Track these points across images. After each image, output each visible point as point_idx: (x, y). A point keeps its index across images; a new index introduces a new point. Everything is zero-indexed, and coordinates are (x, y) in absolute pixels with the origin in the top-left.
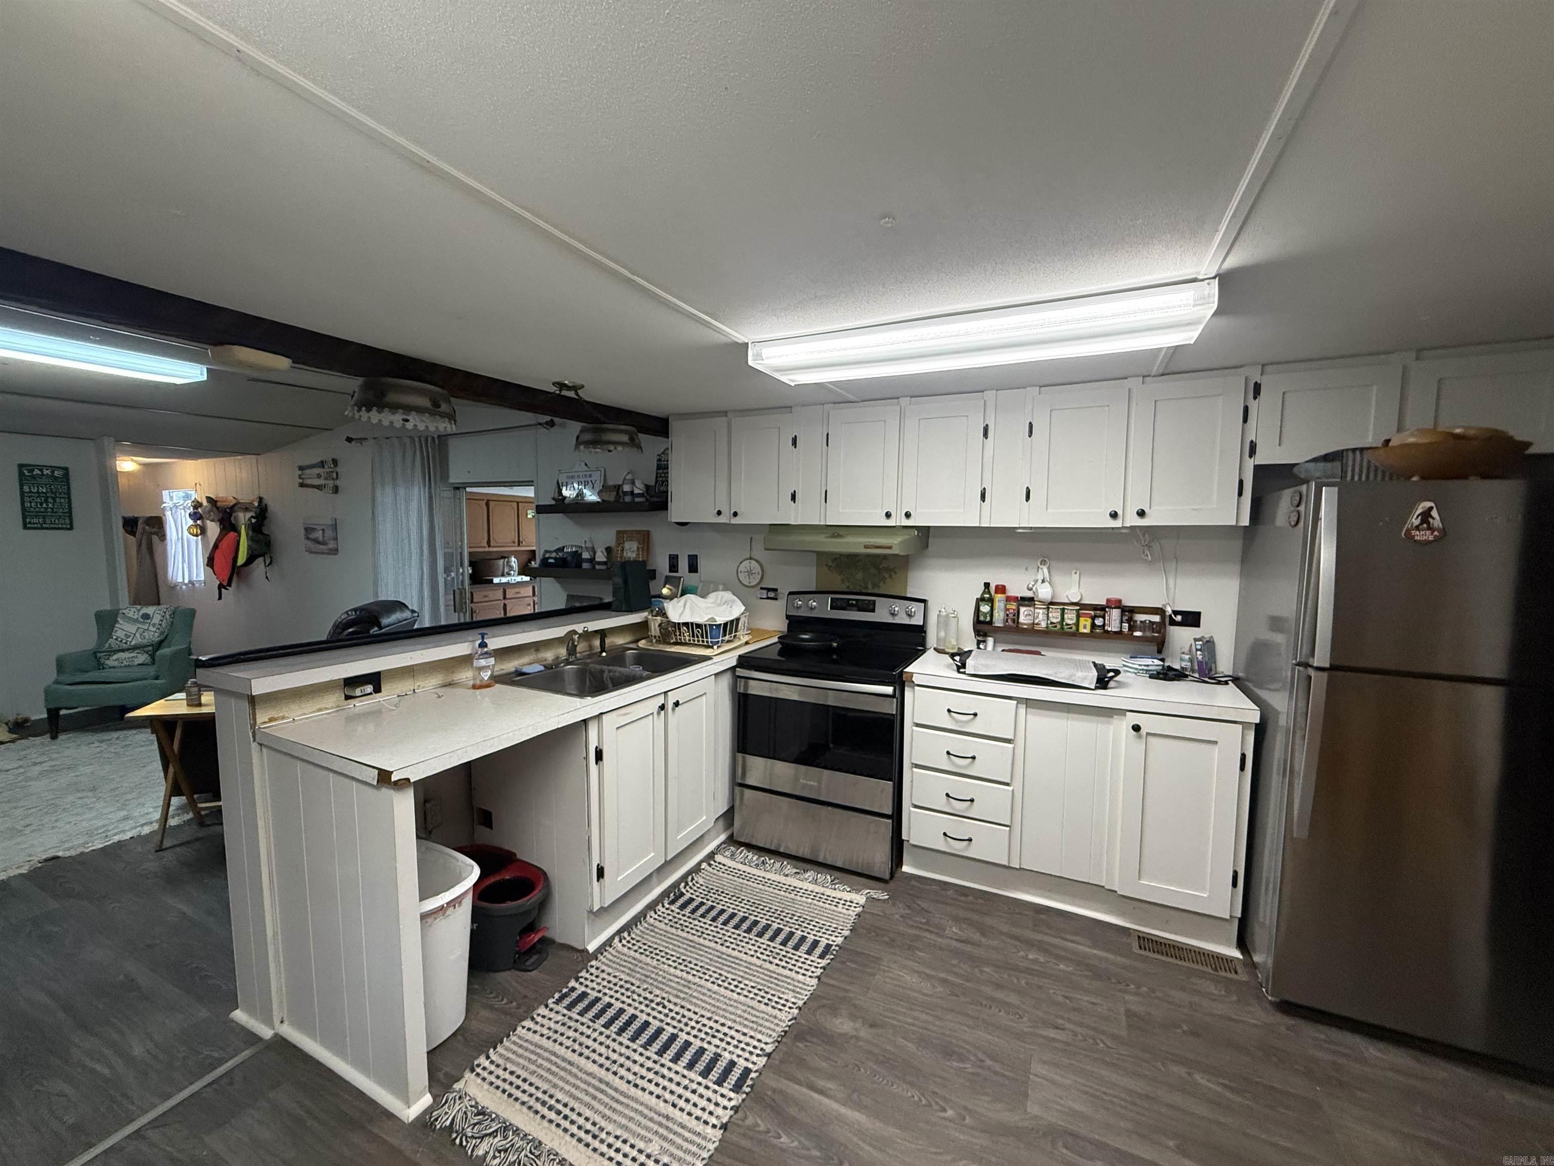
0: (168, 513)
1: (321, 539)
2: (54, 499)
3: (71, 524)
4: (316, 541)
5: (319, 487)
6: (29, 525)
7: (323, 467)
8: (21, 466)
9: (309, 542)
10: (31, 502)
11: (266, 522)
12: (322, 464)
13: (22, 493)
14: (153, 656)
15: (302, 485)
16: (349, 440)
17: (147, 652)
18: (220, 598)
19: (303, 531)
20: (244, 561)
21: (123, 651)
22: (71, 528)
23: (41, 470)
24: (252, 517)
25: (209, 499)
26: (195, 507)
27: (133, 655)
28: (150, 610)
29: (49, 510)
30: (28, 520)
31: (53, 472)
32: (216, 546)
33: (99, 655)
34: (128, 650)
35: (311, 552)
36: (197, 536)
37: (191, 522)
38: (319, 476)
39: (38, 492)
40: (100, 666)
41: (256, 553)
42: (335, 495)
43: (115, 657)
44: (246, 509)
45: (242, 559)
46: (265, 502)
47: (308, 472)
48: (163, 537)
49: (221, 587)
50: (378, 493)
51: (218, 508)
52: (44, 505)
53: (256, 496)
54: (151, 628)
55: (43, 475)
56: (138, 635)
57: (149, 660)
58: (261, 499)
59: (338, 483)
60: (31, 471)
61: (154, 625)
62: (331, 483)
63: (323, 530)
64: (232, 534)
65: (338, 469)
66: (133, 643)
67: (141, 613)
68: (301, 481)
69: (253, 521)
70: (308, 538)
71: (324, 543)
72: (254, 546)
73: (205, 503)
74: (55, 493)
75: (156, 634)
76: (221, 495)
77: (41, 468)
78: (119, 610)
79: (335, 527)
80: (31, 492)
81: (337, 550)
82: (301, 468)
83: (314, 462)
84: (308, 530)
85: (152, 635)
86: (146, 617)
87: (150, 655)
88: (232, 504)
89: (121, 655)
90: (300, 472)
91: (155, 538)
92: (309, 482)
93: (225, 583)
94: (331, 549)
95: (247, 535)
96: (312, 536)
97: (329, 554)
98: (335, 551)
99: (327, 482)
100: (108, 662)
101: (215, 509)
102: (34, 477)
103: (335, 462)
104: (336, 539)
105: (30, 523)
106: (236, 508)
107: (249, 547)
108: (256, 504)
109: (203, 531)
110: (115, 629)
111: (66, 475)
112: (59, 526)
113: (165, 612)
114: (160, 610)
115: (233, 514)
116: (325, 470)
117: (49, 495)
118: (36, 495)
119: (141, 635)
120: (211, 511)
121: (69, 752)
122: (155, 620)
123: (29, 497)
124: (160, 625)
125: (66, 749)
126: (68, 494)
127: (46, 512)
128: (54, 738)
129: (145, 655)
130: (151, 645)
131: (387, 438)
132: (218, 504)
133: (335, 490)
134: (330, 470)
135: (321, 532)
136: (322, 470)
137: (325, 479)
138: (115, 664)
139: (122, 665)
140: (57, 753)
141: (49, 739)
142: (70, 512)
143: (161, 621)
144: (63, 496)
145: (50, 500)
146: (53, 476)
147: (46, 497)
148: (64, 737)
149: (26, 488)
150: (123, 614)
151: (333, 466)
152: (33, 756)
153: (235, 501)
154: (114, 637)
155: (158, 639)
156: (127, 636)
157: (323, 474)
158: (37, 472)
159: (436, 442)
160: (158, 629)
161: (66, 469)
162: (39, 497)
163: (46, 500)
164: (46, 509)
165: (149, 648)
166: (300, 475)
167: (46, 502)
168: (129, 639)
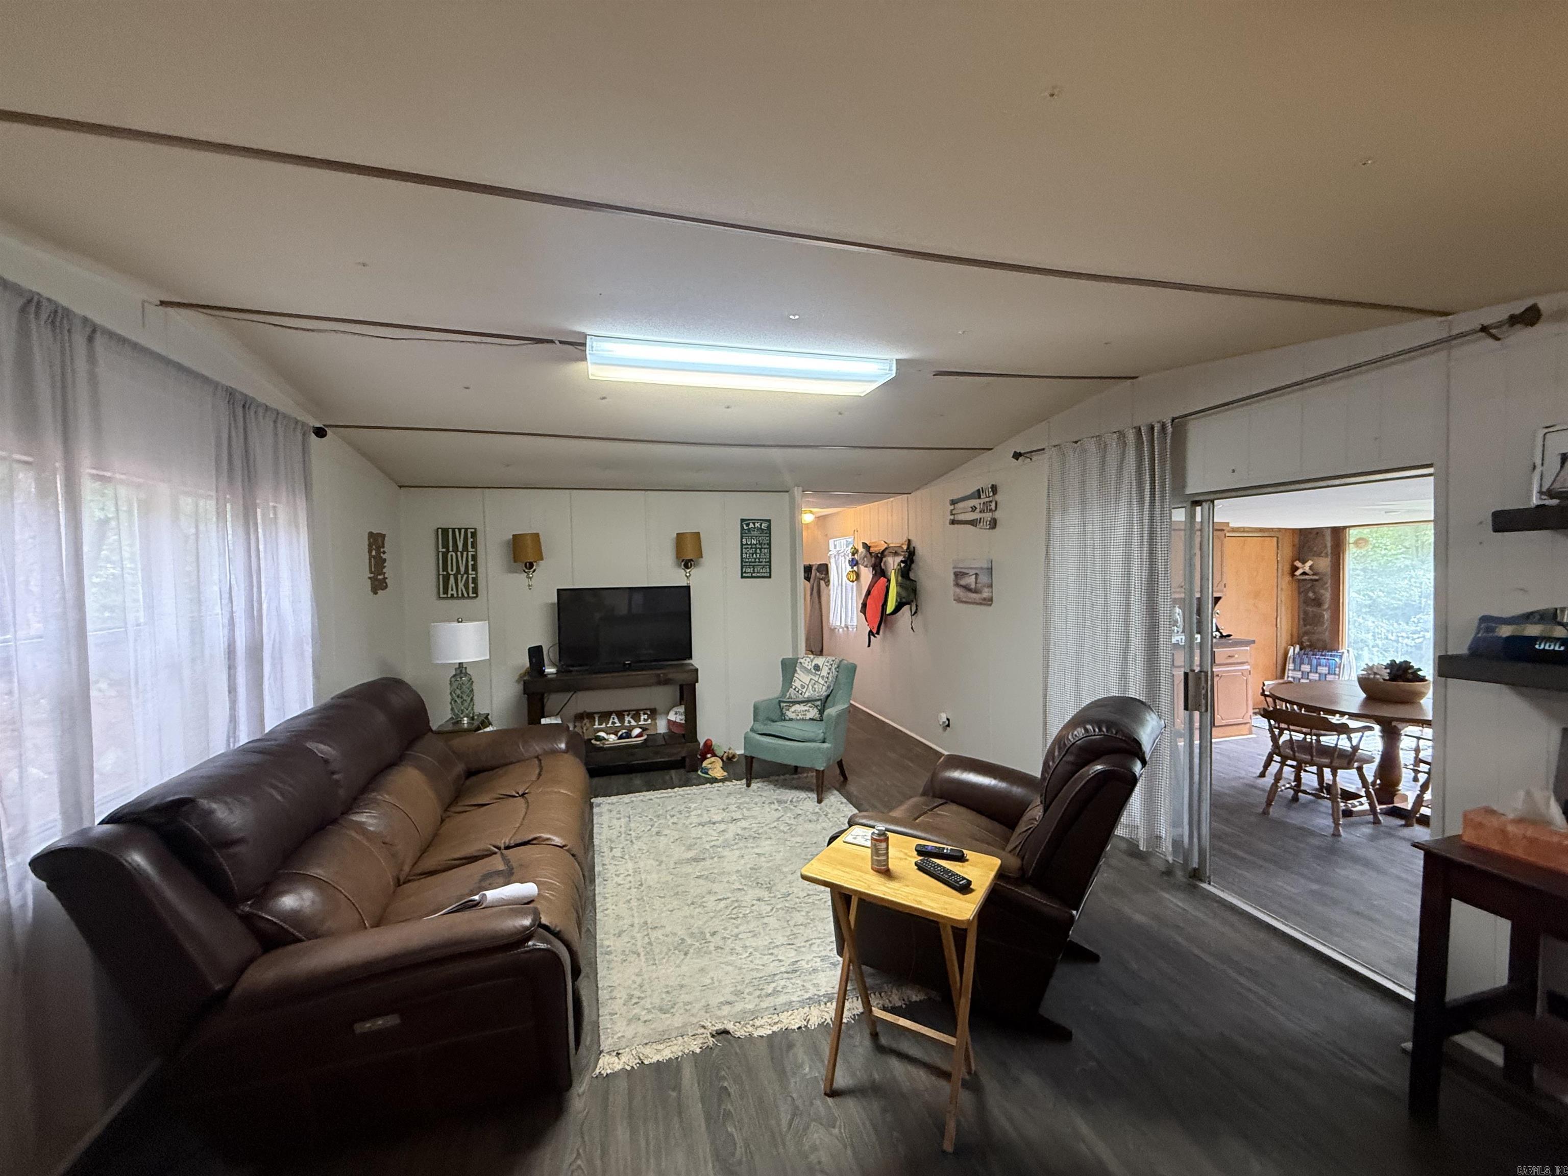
0: (833, 560)
1: (973, 586)
2: (760, 549)
3: (770, 573)
4: (967, 588)
5: (973, 523)
6: (744, 575)
7: (980, 497)
8: (742, 520)
9: (958, 590)
10: (746, 553)
11: (913, 566)
12: (978, 494)
13: (742, 545)
14: (821, 712)
15: (953, 522)
16: (1017, 456)
17: (817, 707)
18: (869, 646)
19: (952, 576)
20: (893, 607)
21: (799, 703)
22: (770, 577)
23: (754, 524)
24: (902, 561)
25: (865, 546)
26: (853, 554)
27: (806, 708)
28: (820, 661)
29: (757, 560)
30: (744, 570)
31: (761, 525)
32: (869, 593)
33: (782, 704)
34: (803, 702)
35: (959, 600)
36: (853, 581)
37: (849, 568)
38: (974, 509)
39: (751, 544)
40: (783, 718)
41: (904, 600)
42: (992, 531)
43: (793, 709)
44: (896, 554)
45: (890, 607)
46: (913, 545)
47: (960, 505)
48: (828, 583)
49: (871, 633)
50: (1056, 522)
51: (871, 553)
52: (754, 556)
53: (905, 539)
54: (821, 681)
55: (755, 528)
56: (810, 687)
57: (818, 716)
58: (909, 541)
59: (997, 515)
60: (748, 525)
61: (823, 677)
62: (988, 516)
63: (976, 574)
64: (883, 580)
65: (997, 497)
66: (806, 696)
67: (813, 664)
68: (952, 517)
69: (903, 565)
70: (957, 585)
71: (976, 591)
72: (904, 594)
73: (861, 550)
74: (760, 544)
75: (824, 688)
76: (873, 541)
77: (754, 521)
78: (798, 659)
79: (990, 570)
80: (747, 544)
81: (991, 600)
82: (953, 502)
83: (969, 492)
84: (958, 575)
85: (821, 690)
86: (817, 667)
87: (819, 710)
88: (883, 548)
89: (798, 707)
90: (952, 507)
91: (822, 582)
92: (961, 517)
93: (875, 631)
94: (985, 599)
95: (897, 581)
96: (963, 582)
97: (980, 604)
98: (989, 601)
99: (982, 515)
100: (788, 713)
101: (868, 555)
102: (749, 530)
103: (994, 489)
104: (991, 586)
105: (745, 572)
106: (886, 553)
107: (898, 594)
108: (905, 547)
109: (858, 576)
110: (795, 678)
111: (769, 527)
112: (763, 575)
113: (831, 665)
114: (828, 662)
115: (884, 559)
116: (982, 501)
117: (758, 546)
118: (750, 547)
119: (813, 687)
120: (865, 557)
121: (756, 810)
122: (824, 673)
123: (746, 548)
124: (828, 678)
125: (754, 806)
126: (769, 544)
127: (755, 562)
128: (748, 785)
129: (816, 710)
130: (820, 700)
131: (1076, 442)
132: (872, 550)
133: (994, 524)
134: (987, 500)
135: (974, 577)
136: (978, 501)
137: (980, 512)
138: (793, 716)
139: (798, 718)
140: (748, 809)
141: (745, 786)
142: (770, 562)
143: (829, 674)
144: (766, 546)
145: (758, 551)
146: (761, 528)
147: (756, 549)
148: (755, 785)
149: (744, 540)
150: (801, 663)
151: (991, 494)
152: (733, 808)
153: (886, 546)
154: (794, 687)
155: (826, 693)
156: (803, 687)
157: (978, 507)
158: (751, 525)
159: (1170, 429)
160: (826, 682)
161: (769, 521)
162: (751, 548)
163: (756, 551)
164: (755, 559)
165: (819, 703)
166: (952, 511)
167: (756, 553)
168: (804, 690)
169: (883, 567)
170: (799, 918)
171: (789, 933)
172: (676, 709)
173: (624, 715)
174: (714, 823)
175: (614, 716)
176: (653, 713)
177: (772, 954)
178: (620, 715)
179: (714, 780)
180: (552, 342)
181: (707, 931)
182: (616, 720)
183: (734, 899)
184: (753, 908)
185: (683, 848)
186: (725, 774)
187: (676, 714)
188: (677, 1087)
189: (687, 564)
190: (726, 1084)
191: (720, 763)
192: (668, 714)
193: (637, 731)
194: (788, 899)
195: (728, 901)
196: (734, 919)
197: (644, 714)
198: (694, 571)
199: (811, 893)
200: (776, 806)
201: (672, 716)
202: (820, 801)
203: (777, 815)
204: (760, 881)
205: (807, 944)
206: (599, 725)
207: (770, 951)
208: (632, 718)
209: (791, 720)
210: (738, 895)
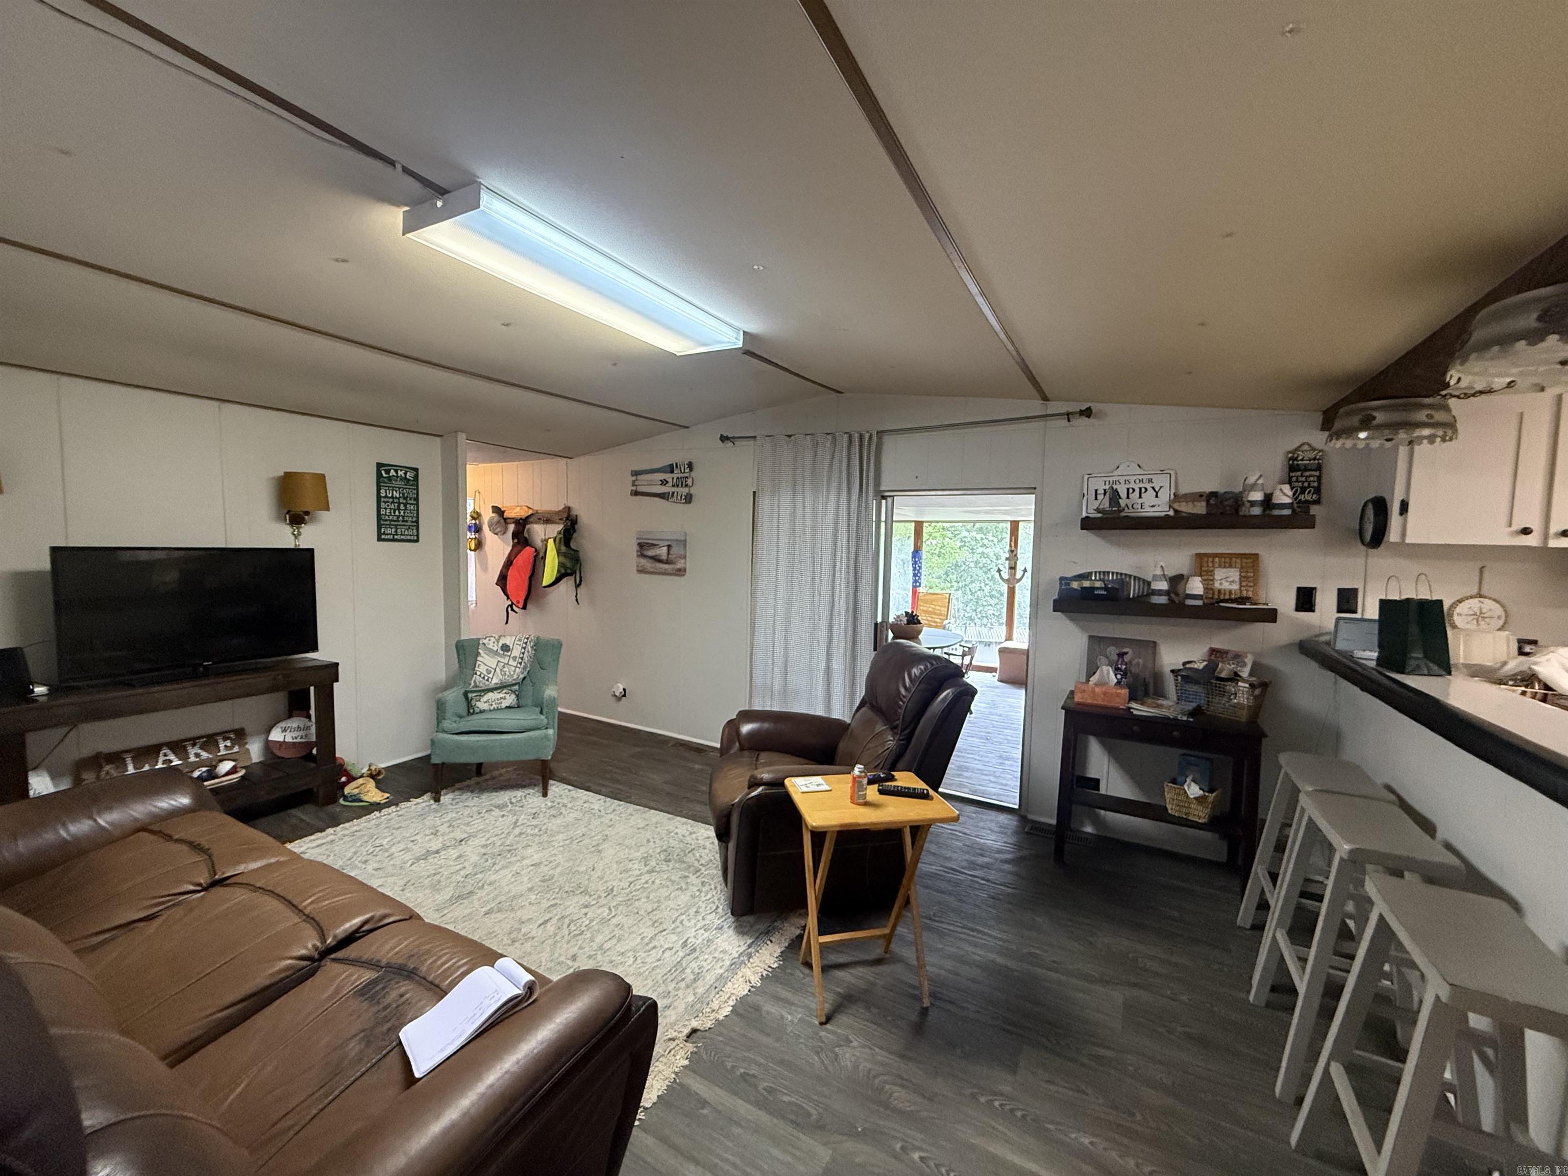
1: (664, 557)
2: (405, 505)
3: (418, 536)
4: (657, 559)
5: (662, 496)
6: (383, 537)
7: (672, 472)
8: (379, 466)
9: (643, 561)
10: (386, 509)
11: (575, 535)
12: (671, 469)
13: (379, 497)
14: (520, 697)
15: (636, 493)
16: (724, 439)
17: (514, 692)
18: (507, 623)
19: (635, 548)
20: (552, 578)
21: (489, 690)
22: (417, 541)
23: (396, 471)
24: (560, 530)
25: (496, 510)
26: (473, 518)
27: (502, 695)
28: (508, 640)
29: (401, 518)
30: (383, 530)
31: (405, 474)
32: (510, 563)
33: (466, 695)
34: (496, 689)
35: (642, 571)
36: (474, 550)
38: (664, 482)
39: (392, 497)
40: (474, 710)
41: (569, 571)
42: (687, 506)
43: (485, 698)
44: (547, 521)
45: (549, 578)
46: (574, 513)
47: (646, 477)
49: (510, 609)
51: (505, 519)
52: (397, 513)
53: (560, 505)
54: (511, 662)
55: (397, 477)
56: (498, 670)
57: (516, 702)
58: (567, 510)
59: (693, 490)
60: (388, 472)
61: (515, 658)
62: (685, 491)
63: (669, 546)
64: (527, 549)
65: (693, 474)
66: (497, 681)
67: (500, 644)
68: (634, 488)
69: (561, 534)
70: (642, 556)
71: (667, 562)
72: (569, 564)
74: (405, 498)
75: (519, 670)
77: (397, 468)
78: (480, 640)
79: (685, 542)
80: (386, 497)
81: (685, 570)
82: (636, 473)
83: (658, 466)
84: (643, 547)
85: (514, 672)
86: (506, 648)
87: (517, 695)
88: (527, 514)
89: (490, 696)
90: (634, 478)
92: (646, 489)
93: (518, 604)
94: (680, 570)
95: (556, 550)
96: (651, 553)
97: (670, 574)
98: (681, 572)
99: (676, 489)
100: (478, 704)
101: (501, 521)
102: (389, 478)
103: (690, 466)
104: (685, 557)
105: (384, 534)
106: (531, 520)
107: (559, 564)
108: (562, 515)
110: (478, 663)
111: (416, 478)
112: (409, 537)
113: (526, 643)
114: (520, 640)
115: (527, 527)
116: (675, 476)
117: (401, 500)
118: (391, 500)
119: (501, 670)
120: (498, 522)
121: (478, 824)
122: (516, 652)
123: (385, 502)
124: (522, 658)
125: (471, 819)
126: (417, 499)
127: (398, 521)
128: (437, 800)
129: (513, 696)
130: (518, 683)
131: (790, 436)
132: (506, 515)
133: (689, 499)
134: (682, 475)
135: (666, 548)
136: (671, 475)
137: (673, 486)
138: (485, 706)
139: (492, 708)
140: (468, 824)
141: (432, 802)
142: (417, 522)
143: (523, 653)
144: (412, 502)
145: (402, 507)
146: (406, 478)
147: (399, 503)
148: (446, 798)
149: (383, 491)
150: (484, 644)
151: (687, 470)
152: (443, 829)
153: (530, 512)
154: (478, 673)
155: (522, 676)
156: (489, 672)
157: (670, 480)
158: (392, 473)
159: (875, 438)
160: (520, 663)
161: (416, 470)
162: (393, 502)
163: (399, 506)
164: (398, 517)
165: (516, 687)
166: (634, 481)
167: (399, 509)
168: (491, 676)
169: (526, 535)
170: (644, 905)
171: (650, 923)
172: (283, 724)
173: (185, 747)
174: (437, 852)
175: (165, 750)
176: (239, 736)
177: (655, 947)
178: (178, 747)
179: (377, 807)
180: (392, 163)
181: (562, 959)
182: (172, 757)
183: (559, 916)
184: (588, 916)
185: (427, 891)
186: (387, 795)
187: (284, 730)
188: (704, 1103)
189: (297, 520)
190: (742, 1070)
191: (371, 784)
192: (268, 732)
193: (227, 766)
194: (615, 893)
195: (554, 921)
196: (580, 934)
197: (225, 739)
198: (305, 529)
199: (631, 879)
200: (497, 812)
201: (276, 735)
202: (545, 794)
203: (511, 819)
204: (567, 888)
205: (678, 923)
206: (135, 768)
207: (651, 945)
208: (201, 748)
209: (482, 712)
210: (557, 912)
